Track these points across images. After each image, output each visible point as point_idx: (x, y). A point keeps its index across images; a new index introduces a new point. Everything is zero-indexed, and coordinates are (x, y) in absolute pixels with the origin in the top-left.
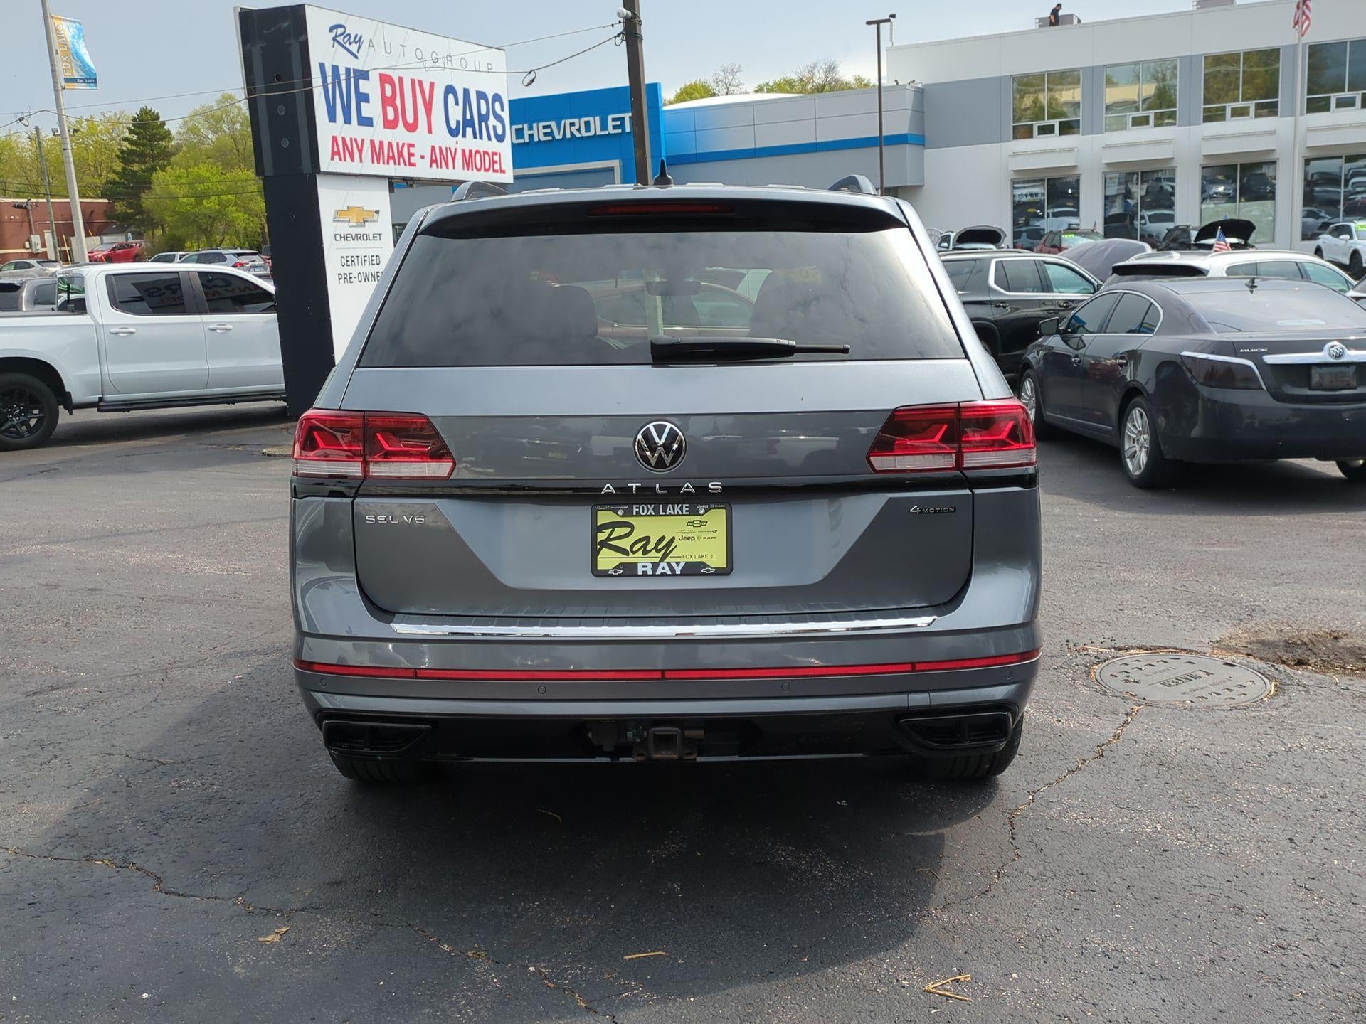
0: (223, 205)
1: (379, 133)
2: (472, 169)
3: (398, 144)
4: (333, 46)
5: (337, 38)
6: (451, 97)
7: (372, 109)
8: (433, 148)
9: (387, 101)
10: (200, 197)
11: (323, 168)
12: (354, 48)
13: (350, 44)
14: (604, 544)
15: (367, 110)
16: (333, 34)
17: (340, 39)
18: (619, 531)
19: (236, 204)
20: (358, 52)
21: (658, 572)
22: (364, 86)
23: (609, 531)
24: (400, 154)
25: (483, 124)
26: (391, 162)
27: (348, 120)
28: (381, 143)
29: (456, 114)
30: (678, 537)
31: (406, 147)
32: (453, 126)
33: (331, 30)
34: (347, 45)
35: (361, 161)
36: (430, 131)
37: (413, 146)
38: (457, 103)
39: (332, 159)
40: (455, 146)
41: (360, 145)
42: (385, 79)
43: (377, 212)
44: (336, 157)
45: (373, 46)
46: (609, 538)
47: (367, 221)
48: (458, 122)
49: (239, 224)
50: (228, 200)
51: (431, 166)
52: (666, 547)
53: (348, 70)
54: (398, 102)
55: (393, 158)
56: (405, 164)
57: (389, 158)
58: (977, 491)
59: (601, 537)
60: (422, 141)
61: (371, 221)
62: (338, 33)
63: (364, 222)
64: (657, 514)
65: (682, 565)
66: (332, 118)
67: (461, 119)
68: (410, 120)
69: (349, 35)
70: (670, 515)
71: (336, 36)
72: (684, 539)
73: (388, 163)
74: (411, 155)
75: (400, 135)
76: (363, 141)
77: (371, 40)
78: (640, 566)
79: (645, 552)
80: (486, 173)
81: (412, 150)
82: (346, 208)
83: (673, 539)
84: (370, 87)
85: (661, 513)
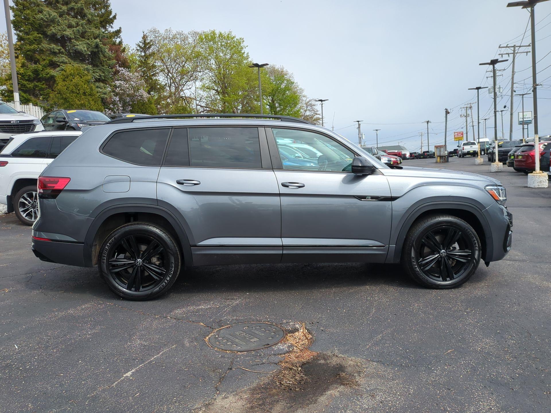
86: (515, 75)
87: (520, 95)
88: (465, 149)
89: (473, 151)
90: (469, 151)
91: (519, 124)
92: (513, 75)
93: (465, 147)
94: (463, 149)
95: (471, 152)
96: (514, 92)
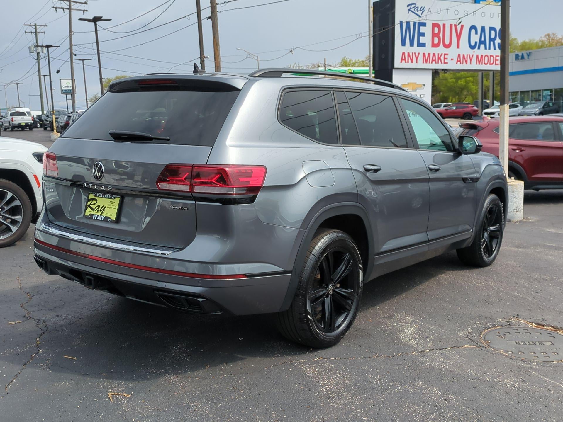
0: (467, 82)
1: (429, 49)
2: (482, 64)
3: (438, 54)
4: (408, 13)
5: (411, 10)
6: (473, 31)
7: (426, 40)
8: (459, 55)
9: (434, 35)
10: (458, 79)
11: (395, 66)
12: (419, 13)
13: (418, 11)
14: (89, 206)
15: (422, 40)
16: (409, 8)
17: (413, 10)
18: (94, 202)
19: (473, 82)
20: (422, 14)
21: (98, 219)
22: (423, 29)
23: (91, 201)
24: (439, 58)
25: (492, 43)
26: (434, 62)
27: (412, 44)
28: (429, 54)
29: (475, 38)
30: (107, 207)
31: (443, 55)
32: (473, 44)
33: (408, 6)
34: (416, 12)
35: (417, 62)
36: (458, 47)
37: (447, 54)
38: (476, 33)
39: (401, 62)
40: (473, 53)
41: (417, 55)
42: (434, 25)
43: (424, 85)
44: (403, 61)
45: (430, 11)
46: (91, 204)
47: (418, 89)
48: (476, 43)
49: (473, 91)
50: (470, 81)
51: (457, 63)
52: (103, 209)
53: (415, 23)
54: (441, 35)
55: (435, 60)
56: (442, 63)
57: (433, 60)
58: (197, 202)
59: (89, 203)
60: (453, 52)
61: (420, 89)
62: (412, 7)
63: (416, 89)
64: (102, 197)
65: (104, 217)
66: (403, 44)
67: (478, 41)
68: (447, 42)
69: (418, 7)
70: (105, 198)
71: (411, 8)
72: (108, 207)
73: (432, 63)
74: (445, 59)
75: (441, 50)
76: (419, 54)
77: (429, 9)
78: (94, 215)
79: (98, 211)
80: (491, 66)
81: (446, 56)
82: (407, 83)
83: (105, 207)
84: (427, 30)
85: (104, 197)
86: (73, 36)
87: (80, 60)
88: (15, 121)
89: (25, 123)
90: (20, 124)
91: (62, 93)
92: (71, 35)
93: (15, 118)
94: (12, 121)
95: (22, 124)
96: (74, 56)
